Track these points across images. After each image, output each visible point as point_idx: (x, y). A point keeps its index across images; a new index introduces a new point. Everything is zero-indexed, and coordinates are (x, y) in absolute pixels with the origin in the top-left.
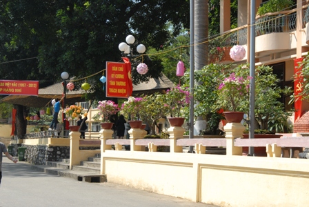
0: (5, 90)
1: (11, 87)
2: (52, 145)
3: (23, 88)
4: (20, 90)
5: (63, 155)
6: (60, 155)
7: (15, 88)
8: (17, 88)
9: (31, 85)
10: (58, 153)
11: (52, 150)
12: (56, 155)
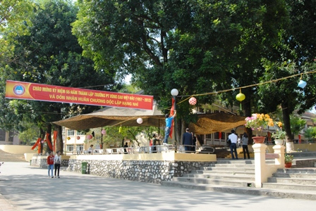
0: (123, 103)
1: (129, 101)
2: (177, 160)
3: (139, 102)
4: (137, 104)
5: (186, 170)
6: (183, 170)
7: (132, 101)
8: (135, 101)
9: (146, 100)
10: (182, 168)
11: (177, 165)
12: (180, 170)
